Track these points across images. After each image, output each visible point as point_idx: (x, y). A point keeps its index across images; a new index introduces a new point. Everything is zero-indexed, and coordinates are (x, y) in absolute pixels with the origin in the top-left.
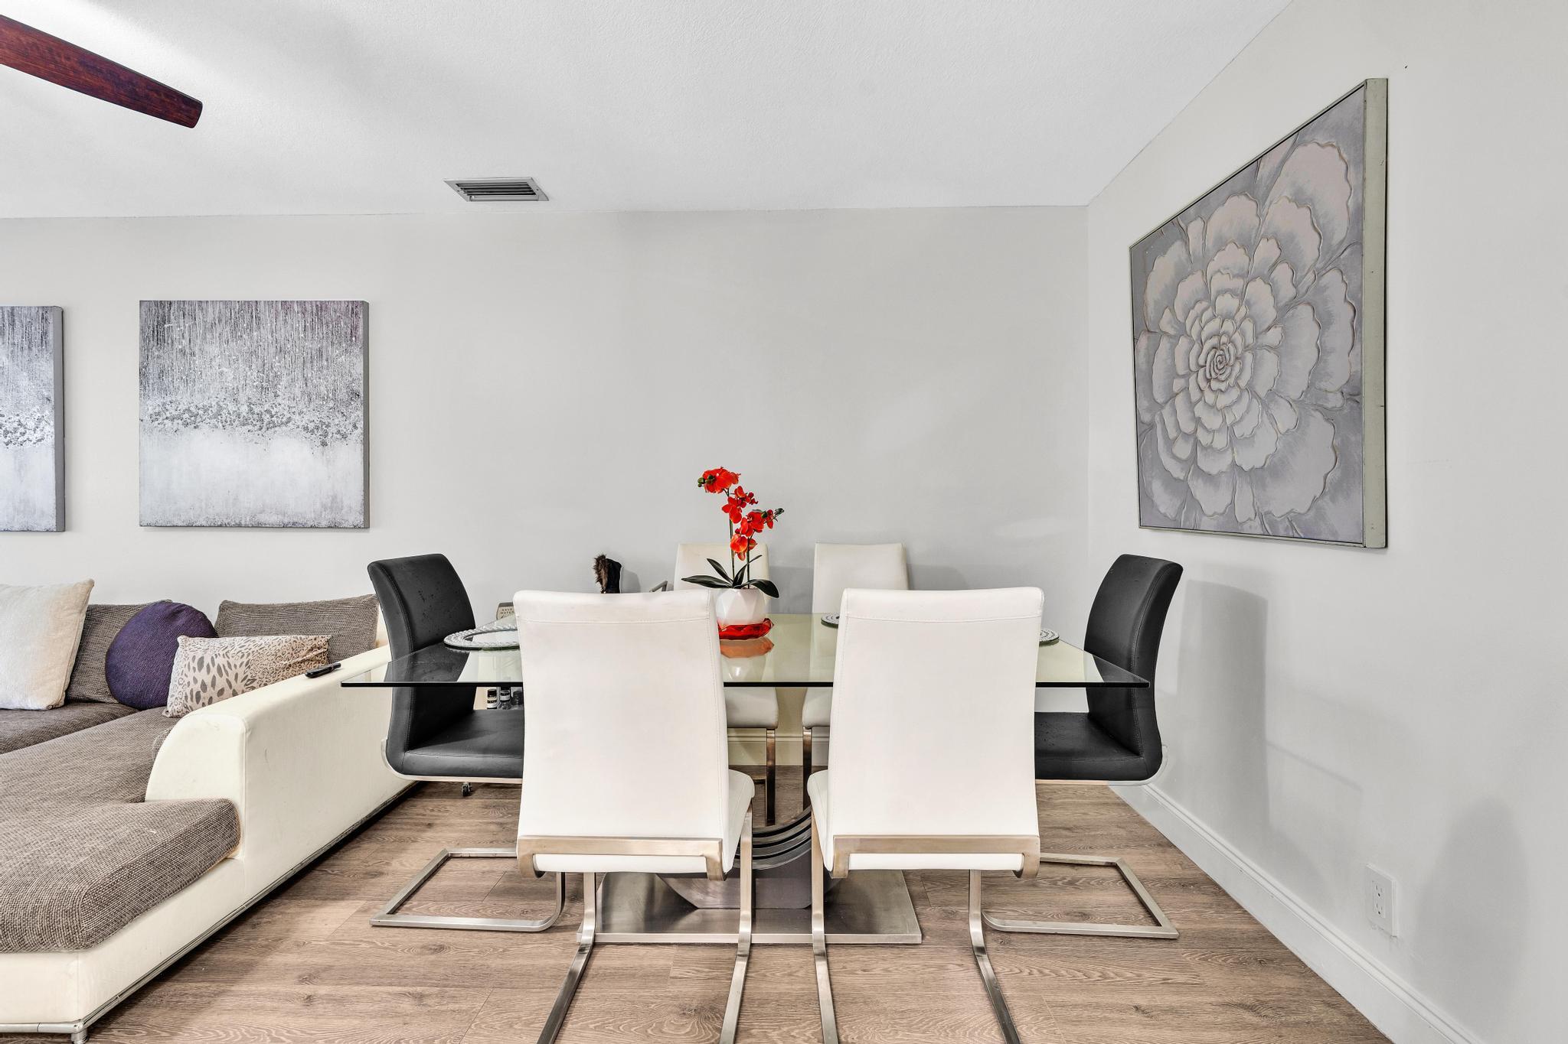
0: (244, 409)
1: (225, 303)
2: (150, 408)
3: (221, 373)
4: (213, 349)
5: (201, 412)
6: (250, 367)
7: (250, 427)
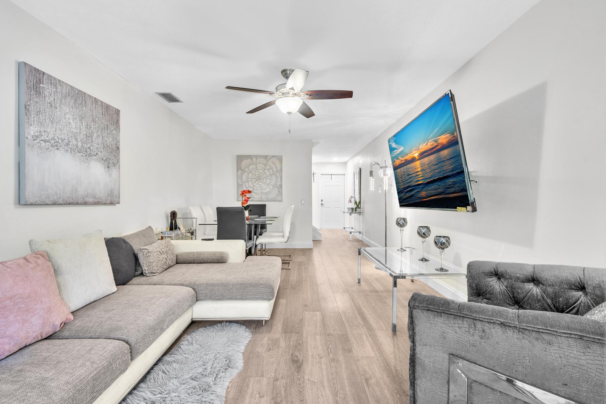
0: (80, 144)
1: (71, 87)
2: (32, 132)
3: (70, 123)
4: (66, 109)
5: (60, 141)
6: (82, 124)
7: (82, 154)
